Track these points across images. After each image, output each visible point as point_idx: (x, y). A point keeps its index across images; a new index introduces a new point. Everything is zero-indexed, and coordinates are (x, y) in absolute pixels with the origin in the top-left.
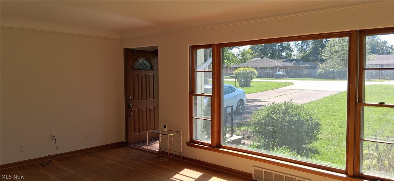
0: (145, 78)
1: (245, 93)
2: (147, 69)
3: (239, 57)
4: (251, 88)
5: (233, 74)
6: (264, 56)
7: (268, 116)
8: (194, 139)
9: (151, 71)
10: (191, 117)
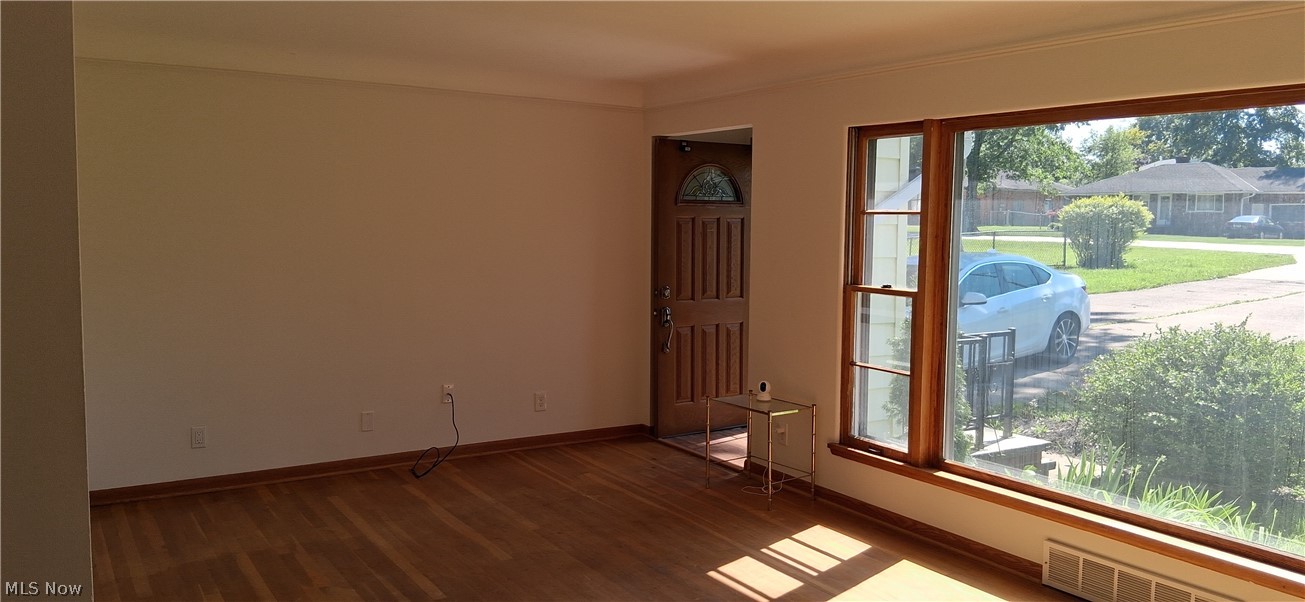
0: (715, 230)
1: (1084, 288)
2: (721, 202)
3: (1090, 157)
4: (1121, 271)
5: (1054, 218)
6: (1189, 155)
7: (1149, 374)
8: (856, 435)
9: (735, 207)
10: (848, 363)
